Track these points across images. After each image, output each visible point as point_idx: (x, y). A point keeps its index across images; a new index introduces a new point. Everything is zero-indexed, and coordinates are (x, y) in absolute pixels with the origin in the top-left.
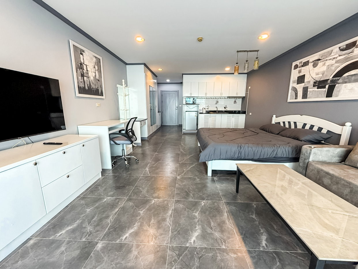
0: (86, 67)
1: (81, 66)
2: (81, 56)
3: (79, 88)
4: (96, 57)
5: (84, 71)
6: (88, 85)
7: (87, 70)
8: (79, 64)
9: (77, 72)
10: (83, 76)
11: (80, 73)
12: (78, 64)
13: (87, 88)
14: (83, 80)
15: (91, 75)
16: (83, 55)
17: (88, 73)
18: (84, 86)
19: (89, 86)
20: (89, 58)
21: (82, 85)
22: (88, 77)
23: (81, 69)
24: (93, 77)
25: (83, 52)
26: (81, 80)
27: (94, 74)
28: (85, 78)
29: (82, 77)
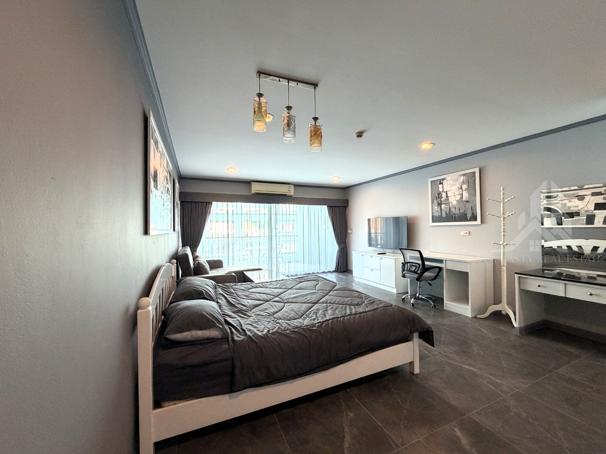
0: (447, 193)
1: (438, 196)
2: (440, 186)
3: (433, 217)
4: (464, 175)
5: (442, 199)
6: (446, 212)
7: (447, 196)
8: (437, 195)
9: (432, 203)
10: (440, 204)
11: (437, 203)
12: (435, 195)
13: (444, 215)
14: (439, 209)
15: (454, 200)
16: (443, 184)
17: (448, 199)
18: (440, 214)
19: (448, 212)
20: (451, 182)
21: (437, 214)
22: (447, 204)
23: (439, 198)
24: (457, 201)
25: (443, 180)
26: (437, 210)
27: (458, 198)
28: (443, 206)
29: (439, 206)
